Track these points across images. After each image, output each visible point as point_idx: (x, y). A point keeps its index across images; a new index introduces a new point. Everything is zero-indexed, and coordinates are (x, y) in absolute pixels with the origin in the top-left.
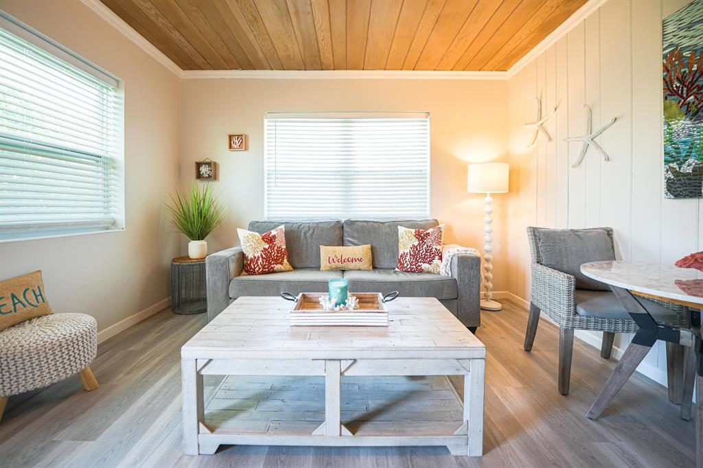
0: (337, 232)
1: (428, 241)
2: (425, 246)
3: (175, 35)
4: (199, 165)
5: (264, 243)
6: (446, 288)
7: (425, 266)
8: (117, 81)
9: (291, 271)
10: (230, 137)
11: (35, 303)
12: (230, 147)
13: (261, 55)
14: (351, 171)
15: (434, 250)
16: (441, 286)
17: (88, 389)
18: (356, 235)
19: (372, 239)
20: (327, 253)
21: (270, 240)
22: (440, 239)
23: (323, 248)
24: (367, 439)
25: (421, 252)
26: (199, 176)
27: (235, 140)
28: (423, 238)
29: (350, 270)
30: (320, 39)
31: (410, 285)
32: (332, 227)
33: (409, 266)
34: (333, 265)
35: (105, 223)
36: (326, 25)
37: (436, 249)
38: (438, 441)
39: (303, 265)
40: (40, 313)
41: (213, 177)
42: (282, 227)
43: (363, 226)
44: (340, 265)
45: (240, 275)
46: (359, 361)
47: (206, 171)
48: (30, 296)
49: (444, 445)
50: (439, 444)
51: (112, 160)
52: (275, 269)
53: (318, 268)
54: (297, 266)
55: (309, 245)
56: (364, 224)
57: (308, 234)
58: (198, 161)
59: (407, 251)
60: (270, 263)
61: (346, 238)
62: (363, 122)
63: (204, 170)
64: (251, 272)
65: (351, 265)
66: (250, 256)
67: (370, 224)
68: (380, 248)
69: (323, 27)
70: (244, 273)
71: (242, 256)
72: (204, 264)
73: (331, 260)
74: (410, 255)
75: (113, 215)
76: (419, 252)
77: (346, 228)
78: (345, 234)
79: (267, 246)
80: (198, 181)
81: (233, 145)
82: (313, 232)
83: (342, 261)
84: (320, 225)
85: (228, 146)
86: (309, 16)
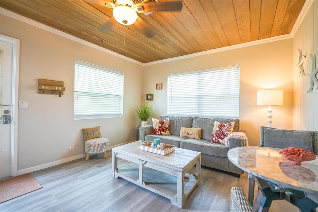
0: (189, 122)
1: (224, 129)
2: (222, 131)
3: (136, 55)
4: (147, 95)
5: (159, 124)
6: (222, 152)
7: (221, 141)
8: (122, 73)
9: (169, 135)
10: (157, 85)
11: (97, 134)
12: (157, 89)
13: (163, 55)
14: (202, 95)
15: (225, 134)
16: (220, 150)
17: (105, 158)
18: (197, 124)
19: (203, 126)
20: (183, 130)
21: (162, 123)
22: (230, 129)
23: (182, 128)
24: (148, 188)
25: (220, 134)
26: (148, 99)
27: (158, 86)
28: (221, 128)
29: (191, 138)
30: (179, 46)
31: (206, 147)
32: (188, 120)
33: (214, 140)
34: (184, 135)
35: (118, 114)
36: (178, 42)
37: (227, 133)
38: (168, 197)
39: (174, 134)
40: (98, 137)
41: (152, 99)
42: (168, 119)
43: (200, 120)
44: (186, 135)
45: (151, 134)
46: (148, 162)
47: (150, 97)
48: (97, 132)
49: (170, 199)
50: (168, 198)
51: (121, 96)
52: (163, 134)
53: (179, 136)
54: (173, 134)
55: (177, 126)
56: (201, 119)
57: (178, 122)
58: (147, 94)
59: (214, 133)
60: (161, 131)
61: (193, 125)
62: (206, 73)
63: (149, 97)
64: (155, 134)
65: (192, 136)
66: (155, 128)
67: (204, 119)
68: (206, 130)
69: (177, 43)
70: (153, 134)
71: (152, 128)
72: (139, 129)
73: (183, 133)
74: (215, 135)
75: (121, 112)
76: (219, 134)
77: (194, 121)
78: (193, 123)
79: (160, 125)
80: (147, 101)
81: (158, 88)
82: (180, 121)
83: (187, 134)
84: (183, 119)
85: (156, 88)
86: (170, 41)
